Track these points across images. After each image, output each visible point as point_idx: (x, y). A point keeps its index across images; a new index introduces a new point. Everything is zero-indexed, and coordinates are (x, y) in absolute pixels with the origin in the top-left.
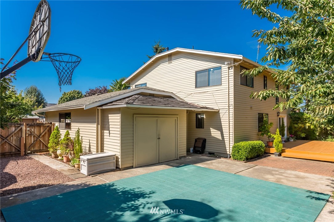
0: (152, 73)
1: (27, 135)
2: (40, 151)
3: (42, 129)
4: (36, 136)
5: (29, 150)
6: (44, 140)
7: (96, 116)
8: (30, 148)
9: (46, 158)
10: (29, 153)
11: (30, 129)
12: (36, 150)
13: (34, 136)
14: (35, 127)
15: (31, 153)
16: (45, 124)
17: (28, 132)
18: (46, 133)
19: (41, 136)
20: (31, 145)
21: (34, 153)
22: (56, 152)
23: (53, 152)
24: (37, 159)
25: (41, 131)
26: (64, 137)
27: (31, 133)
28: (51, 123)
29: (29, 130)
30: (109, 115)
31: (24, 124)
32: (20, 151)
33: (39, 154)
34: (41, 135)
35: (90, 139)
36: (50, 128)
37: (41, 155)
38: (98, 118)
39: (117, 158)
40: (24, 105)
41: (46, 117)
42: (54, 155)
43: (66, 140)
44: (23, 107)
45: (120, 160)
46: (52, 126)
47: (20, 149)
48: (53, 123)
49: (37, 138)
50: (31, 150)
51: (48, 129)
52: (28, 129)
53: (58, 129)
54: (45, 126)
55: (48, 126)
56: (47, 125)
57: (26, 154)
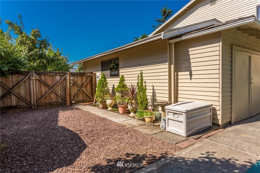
0: (190, 17)
1: (71, 85)
2: (83, 101)
3: (85, 78)
4: (79, 85)
5: (73, 101)
6: (86, 91)
7: (167, 53)
8: (74, 98)
9: (94, 109)
10: (74, 103)
11: (74, 79)
12: (80, 100)
13: (78, 86)
14: (77, 76)
15: (75, 104)
16: (87, 74)
17: (72, 82)
18: (88, 83)
19: (84, 86)
20: (75, 95)
21: (78, 103)
22: (106, 102)
23: (101, 102)
24: (85, 109)
25: (83, 81)
26: (119, 84)
27: (74, 83)
28: (92, 73)
29: (72, 80)
30: (190, 49)
31: (68, 73)
32: (66, 101)
33: (82, 104)
34: (83, 84)
35: (154, 85)
36: (92, 77)
37: (85, 105)
38: (170, 56)
39: (214, 110)
40: (61, 61)
41: (84, 68)
42: (102, 105)
43: (122, 87)
44: (60, 62)
45: (219, 113)
46: (93, 76)
47: (66, 99)
48: (94, 72)
49: (81, 88)
50: (75, 100)
51: (89, 79)
52: (72, 78)
53: (105, 77)
54: (87, 76)
55: (90, 76)
56: (88, 75)
57: (71, 104)
